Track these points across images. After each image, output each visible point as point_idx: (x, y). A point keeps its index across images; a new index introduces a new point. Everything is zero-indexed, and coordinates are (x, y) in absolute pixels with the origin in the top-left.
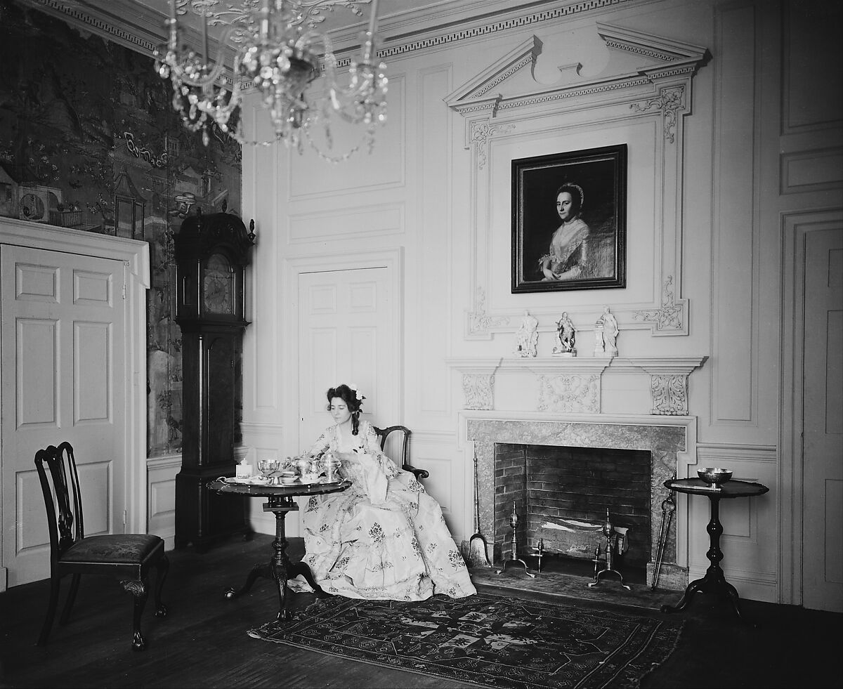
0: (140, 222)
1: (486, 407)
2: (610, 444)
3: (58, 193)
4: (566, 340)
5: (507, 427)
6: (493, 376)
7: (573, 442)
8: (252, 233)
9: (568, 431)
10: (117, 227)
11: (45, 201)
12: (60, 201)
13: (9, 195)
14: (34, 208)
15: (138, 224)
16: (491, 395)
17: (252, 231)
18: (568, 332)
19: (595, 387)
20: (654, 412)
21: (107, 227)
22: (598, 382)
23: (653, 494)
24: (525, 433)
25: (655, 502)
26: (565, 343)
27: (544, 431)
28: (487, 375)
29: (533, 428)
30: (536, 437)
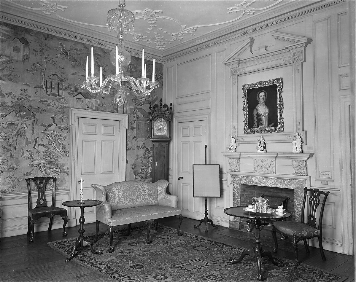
0: (126, 108)
1: (236, 171)
2: (279, 186)
3: (98, 101)
4: (262, 146)
5: (244, 178)
6: (238, 160)
7: (266, 184)
8: (171, 107)
9: (264, 180)
10: (118, 110)
11: (94, 103)
12: (99, 103)
13: (82, 102)
14: (90, 106)
15: (125, 109)
16: (238, 166)
17: (171, 106)
18: (262, 144)
19: (273, 164)
20: (294, 174)
21: (114, 110)
22: (274, 162)
23: (295, 206)
24: (250, 181)
25: (296, 209)
26: (261, 147)
27: (256, 180)
28: (237, 159)
29: (252, 179)
30: (254, 182)
